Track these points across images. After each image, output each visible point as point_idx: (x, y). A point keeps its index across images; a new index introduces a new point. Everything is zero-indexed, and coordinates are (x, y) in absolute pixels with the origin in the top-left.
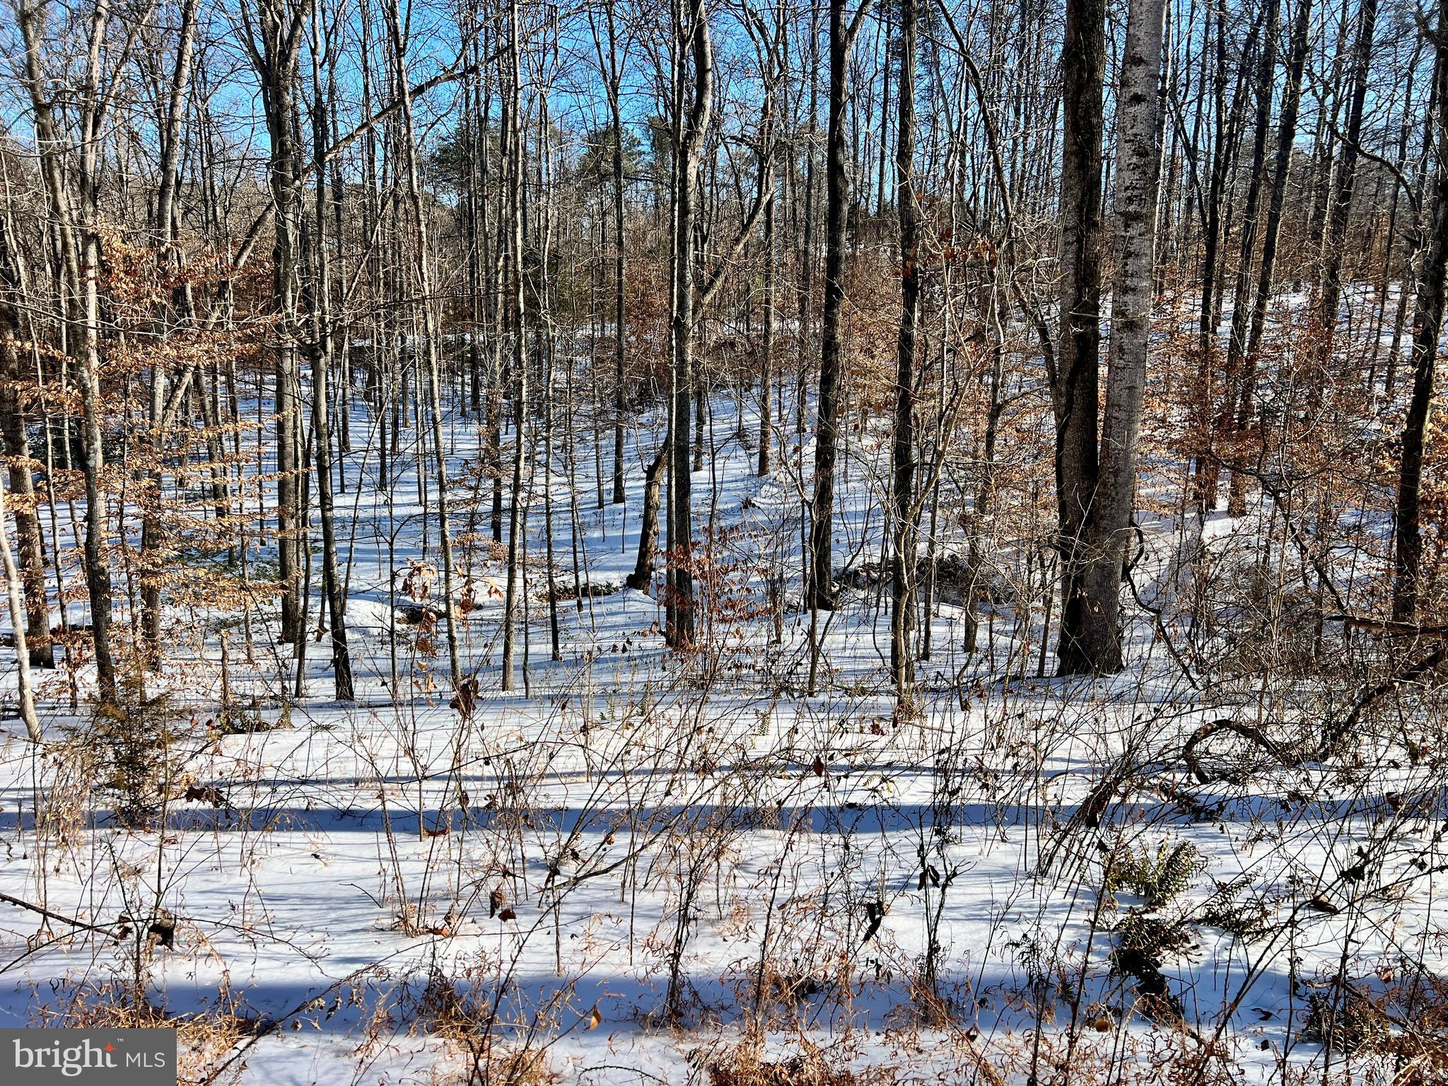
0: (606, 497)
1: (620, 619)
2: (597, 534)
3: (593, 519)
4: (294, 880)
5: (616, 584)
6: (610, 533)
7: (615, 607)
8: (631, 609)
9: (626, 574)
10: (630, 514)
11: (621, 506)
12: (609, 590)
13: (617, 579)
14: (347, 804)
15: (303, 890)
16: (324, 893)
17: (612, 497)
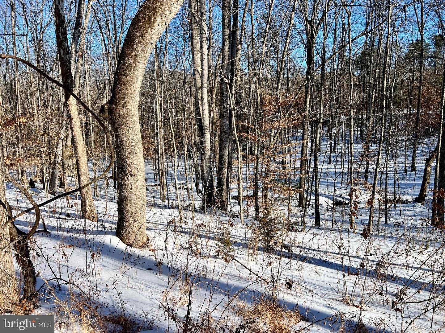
0: (408, 169)
1: (411, 213)
2: (403, 182)
3: (402, 177)
4: (311, 278)
5: (411, 200)
6: (408, 182)
7: (409, 208)
8: (416, 210)
9: (414, 197)
10: (417, 176)
11: (414, 172)
12: (407, 202)
13: (410, 198)
14: (325, 259)
15: (313, 282)
16: (320, 284)
17: (410, 169)
